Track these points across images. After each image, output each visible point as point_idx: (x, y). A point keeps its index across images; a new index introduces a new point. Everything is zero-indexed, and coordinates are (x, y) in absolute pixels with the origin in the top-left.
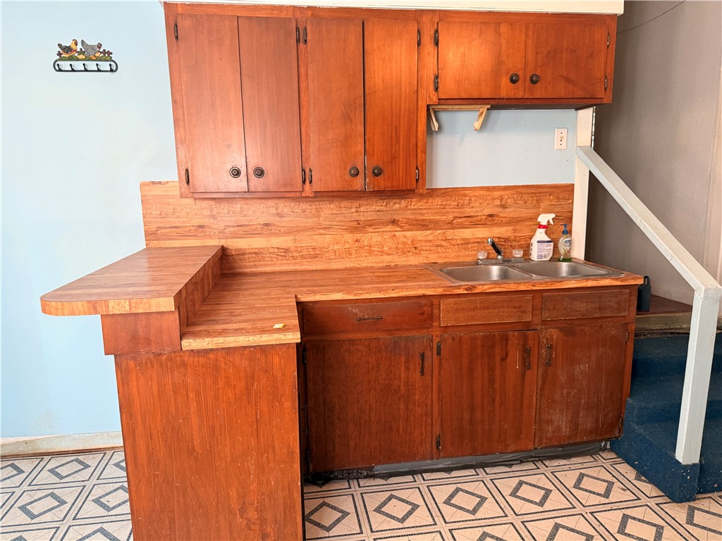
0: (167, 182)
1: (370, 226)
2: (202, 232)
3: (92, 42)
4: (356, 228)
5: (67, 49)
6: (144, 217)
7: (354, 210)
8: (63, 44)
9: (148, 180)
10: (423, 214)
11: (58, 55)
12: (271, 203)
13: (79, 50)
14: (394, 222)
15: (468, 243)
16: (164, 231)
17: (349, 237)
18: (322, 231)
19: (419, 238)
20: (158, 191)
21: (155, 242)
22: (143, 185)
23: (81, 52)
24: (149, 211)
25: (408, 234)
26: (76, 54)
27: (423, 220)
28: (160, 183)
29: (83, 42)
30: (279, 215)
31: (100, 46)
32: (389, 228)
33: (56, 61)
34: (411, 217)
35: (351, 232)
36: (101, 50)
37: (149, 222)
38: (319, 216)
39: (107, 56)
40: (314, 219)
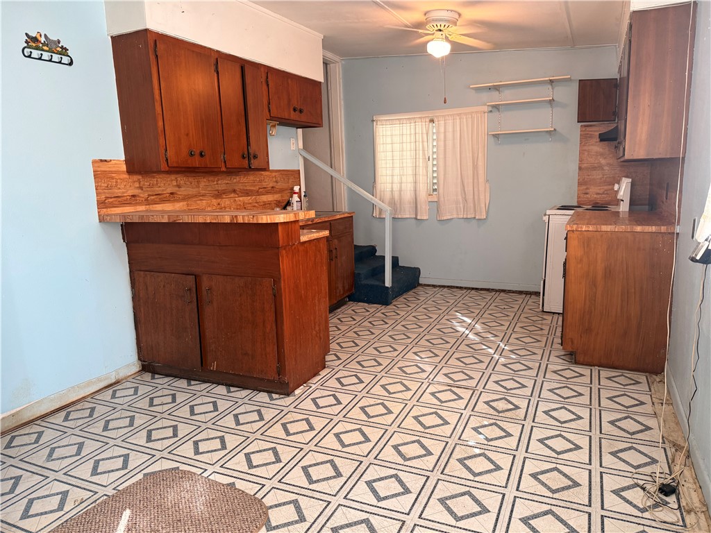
0: (111, 160)
1: (224, 193)
2: (135, 200)
3: (53, 37)
4: (218, 195)
5: (35, 40)
6: (96, 189)
7: (215, 183)
8: (30, 34)
9: (98, 158)
10: (246, 186)
11: (26, 42)
12: (173, 177)
13: (42, 42)
14: (234, 191)
15: (265, 204)
16: (110, 200)
17: (214, 201)
18: (201, 198)
19: (246, 202)
20: (104, 167)
21: (105, 210)
22: (94, 162)
23: (44, 44)
24: (100, 184)
25: (241, 199)
26: (41, 45)
27: (247, 190)
28: (106, 161)
29: (45, 35)
30: (179, 186)
31: (59, 42)
32: (232, 195)
33: (25, 48)
34: (242, 188)
35: (216, 199)
36: (60, 46)
37: (100, 193)
38: (199, 187)
39: (64, 51)
40: (197, 189)
